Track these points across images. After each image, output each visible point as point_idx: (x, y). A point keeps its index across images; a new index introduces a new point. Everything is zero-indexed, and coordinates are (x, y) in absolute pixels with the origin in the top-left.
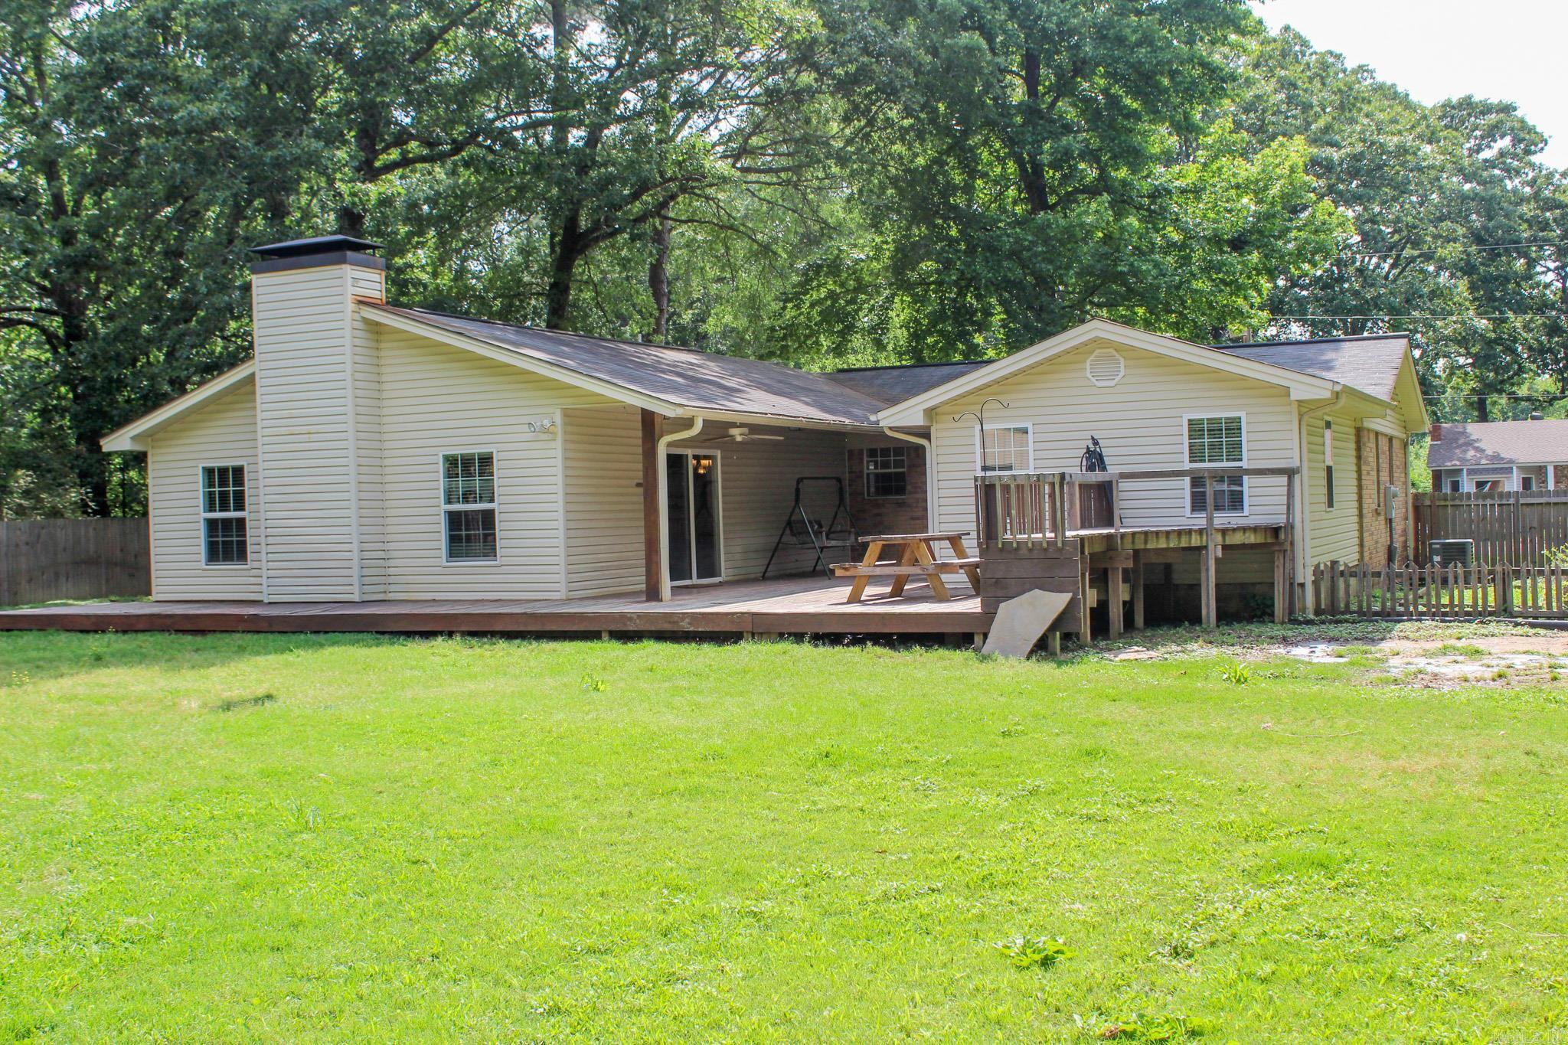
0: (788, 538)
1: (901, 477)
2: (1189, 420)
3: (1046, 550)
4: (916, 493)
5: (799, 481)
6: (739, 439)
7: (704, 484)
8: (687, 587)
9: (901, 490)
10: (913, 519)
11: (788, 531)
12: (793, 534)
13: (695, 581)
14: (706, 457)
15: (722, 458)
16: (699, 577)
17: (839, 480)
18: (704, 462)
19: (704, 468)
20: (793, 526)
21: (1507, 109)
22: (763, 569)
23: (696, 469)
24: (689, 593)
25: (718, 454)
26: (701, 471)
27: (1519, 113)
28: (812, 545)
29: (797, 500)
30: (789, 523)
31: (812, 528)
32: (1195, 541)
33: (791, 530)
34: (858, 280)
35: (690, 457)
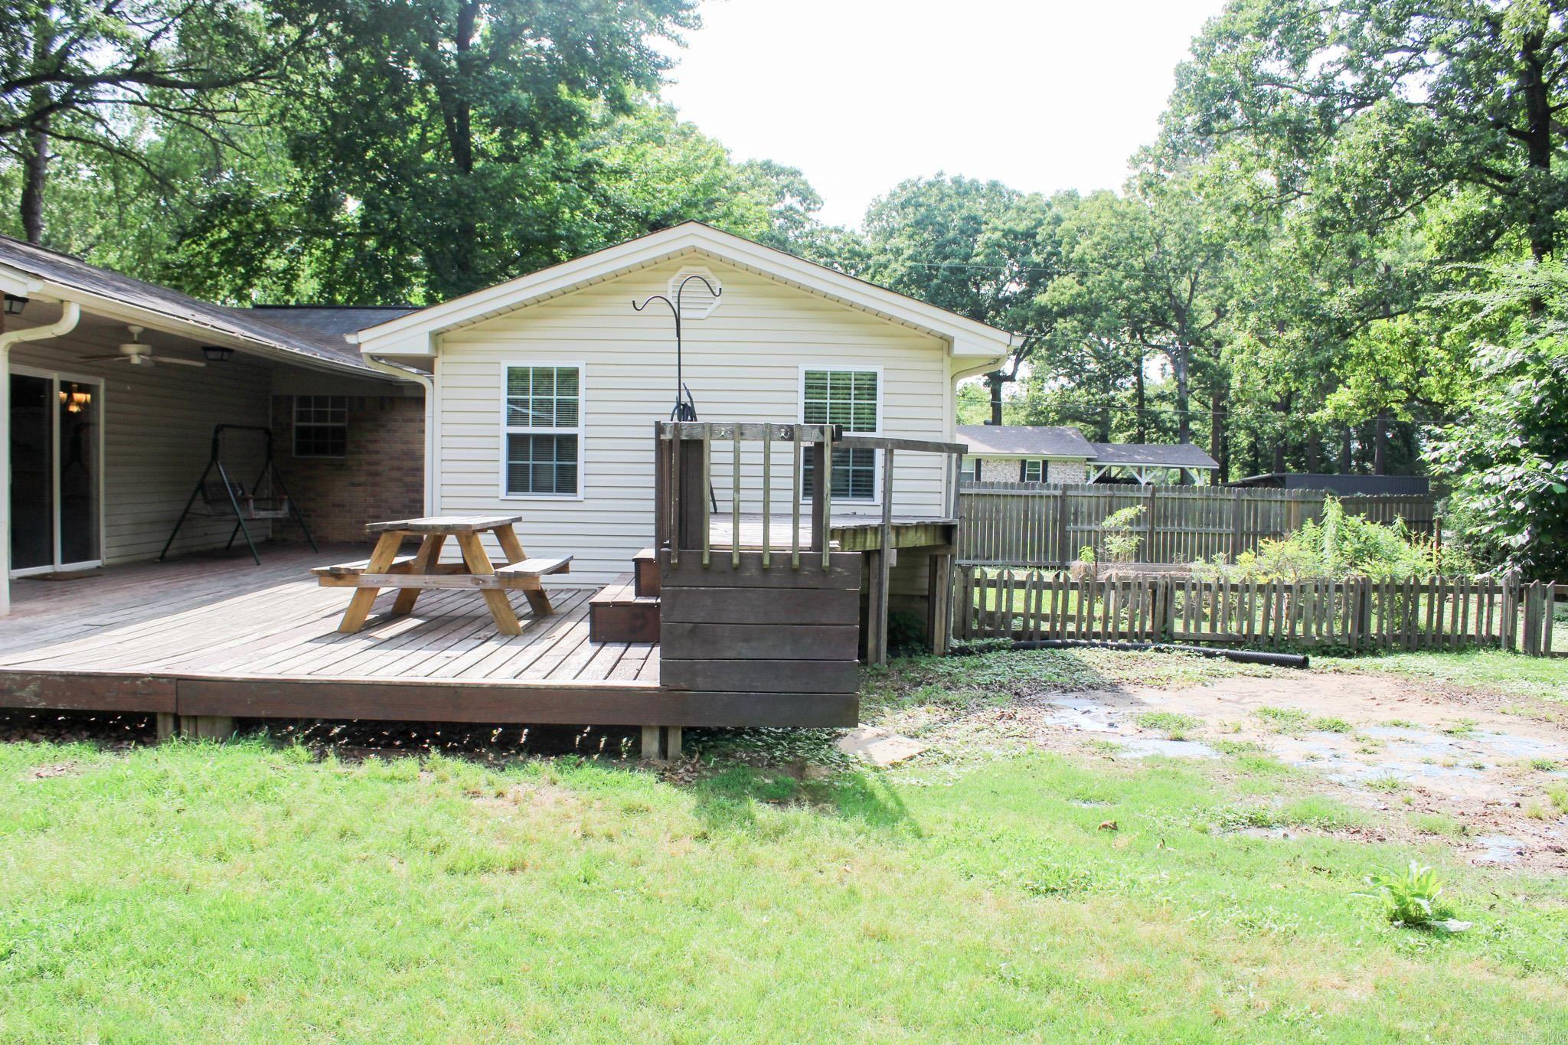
0: (199, 506)
1: (340, 433)
2: (807, 373)
3: (795, 571)
4: (359, 453)
5: (219, 429)
6: (136, 360)
7: (77, 427)
8: (43, 578)
9: (340, 449)
10: (353, 485)
11: (199, 496)
12: (207, 502)
13: (59, 566)
14: (82, 388)
15: (107, 390)
16: (64, 561)
17: (268, 432)
18: (79, 397)
19: (79, 404)
20: (208, 491)
21: (795, 173)
22: (162, 546)
23: (65, 406)
24: (47, 595)
25: (102, 384)
26: (74, 409)
27: (803, 178)
28: (235, 517)
29: (215, 456)
30: (202, 487)
31: (235, 493)
32: (871, 543)
33: (205, 495)
34: (268, 223)
35: (56, 385)
